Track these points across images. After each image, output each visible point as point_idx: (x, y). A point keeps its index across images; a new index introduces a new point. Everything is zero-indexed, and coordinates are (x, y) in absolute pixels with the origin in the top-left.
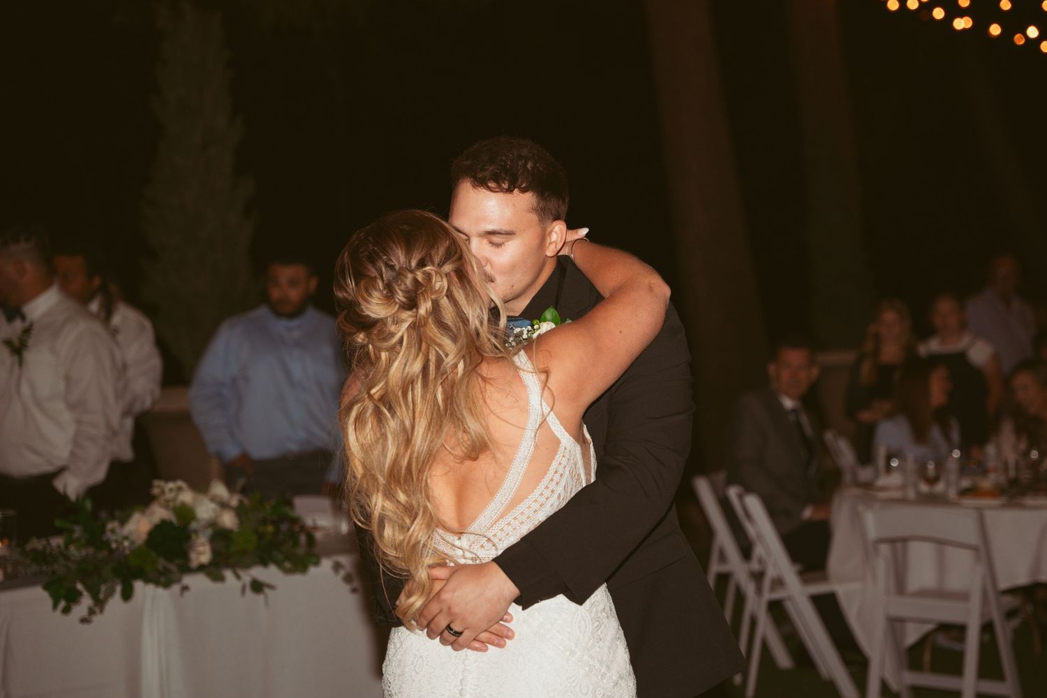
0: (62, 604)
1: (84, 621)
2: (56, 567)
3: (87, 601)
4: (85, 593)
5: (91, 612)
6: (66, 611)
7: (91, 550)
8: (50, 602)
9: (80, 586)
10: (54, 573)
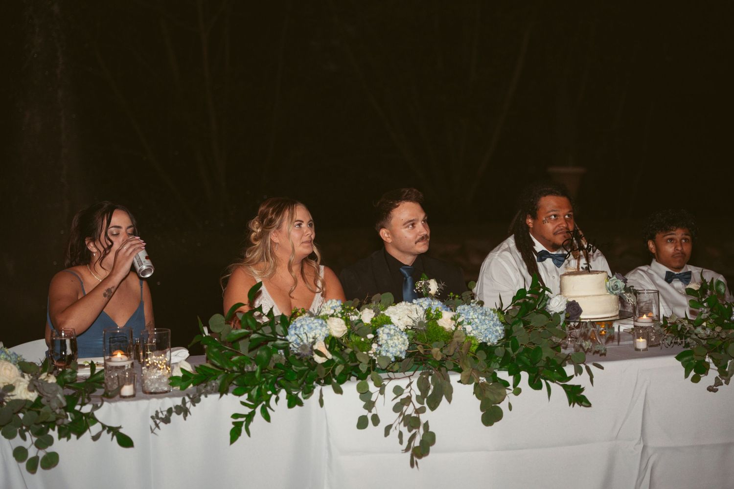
0: (693, 373)
1: (710, 389)
2: (688, 340)
3: (713, 373)
4: (712, 365)
5: (718, 383)
6: (696, 380)
7: (718, 329)
8: (682, 370)
9: (708, 359)
10: (687, 345)
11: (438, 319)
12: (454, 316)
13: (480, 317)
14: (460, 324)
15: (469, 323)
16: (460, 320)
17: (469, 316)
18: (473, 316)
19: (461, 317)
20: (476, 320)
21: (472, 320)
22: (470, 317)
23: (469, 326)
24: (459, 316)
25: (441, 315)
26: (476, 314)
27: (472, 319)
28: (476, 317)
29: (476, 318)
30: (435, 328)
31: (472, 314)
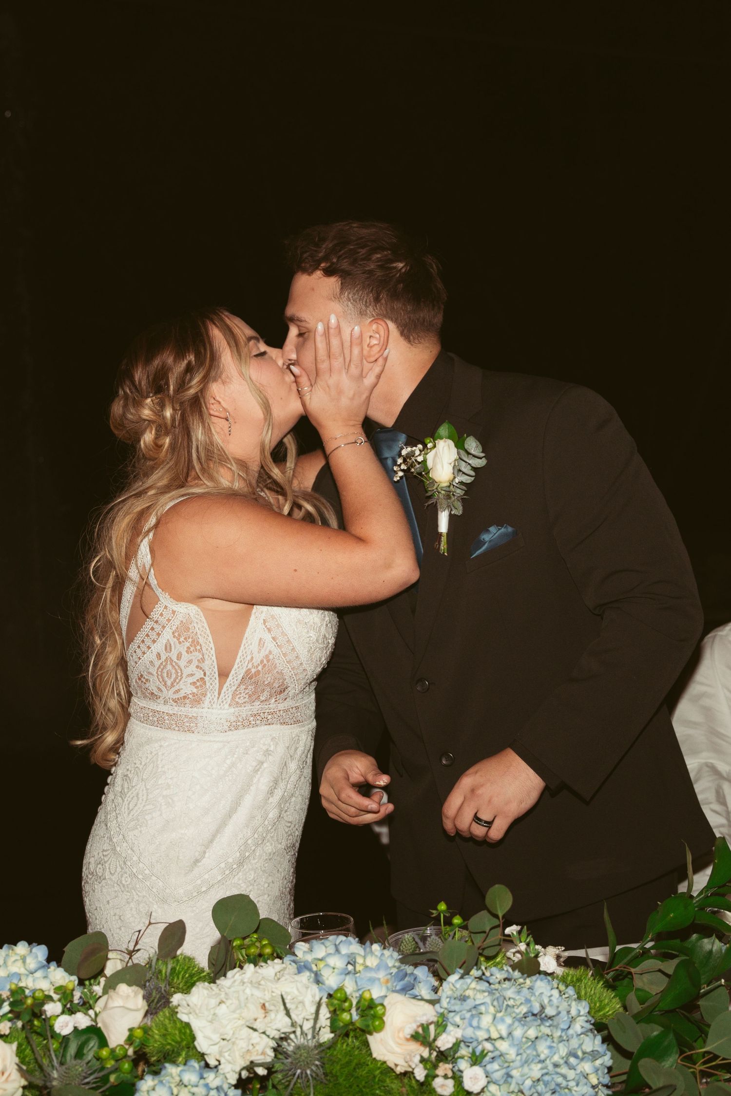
11: (371, 1034)
12: (425, 1027)
13: (518, 1033)
14: (443, 1056)
15: (476, 1060)
16: (445, 1042)
17: (478, 1028)
18: (492, 1029)
19: (450, 1028)
20: (503, 1046)
21: (488, 1046)
22: (482, 1035)
23: (478, 1070)
24: (442, 1025)
25: (381, 1018)
26: (502, 1020)
27: (488, 1039)
28: (504, 1033)
29: (501, 1038)
30: (359, 1065)
31: (486, 1020)
